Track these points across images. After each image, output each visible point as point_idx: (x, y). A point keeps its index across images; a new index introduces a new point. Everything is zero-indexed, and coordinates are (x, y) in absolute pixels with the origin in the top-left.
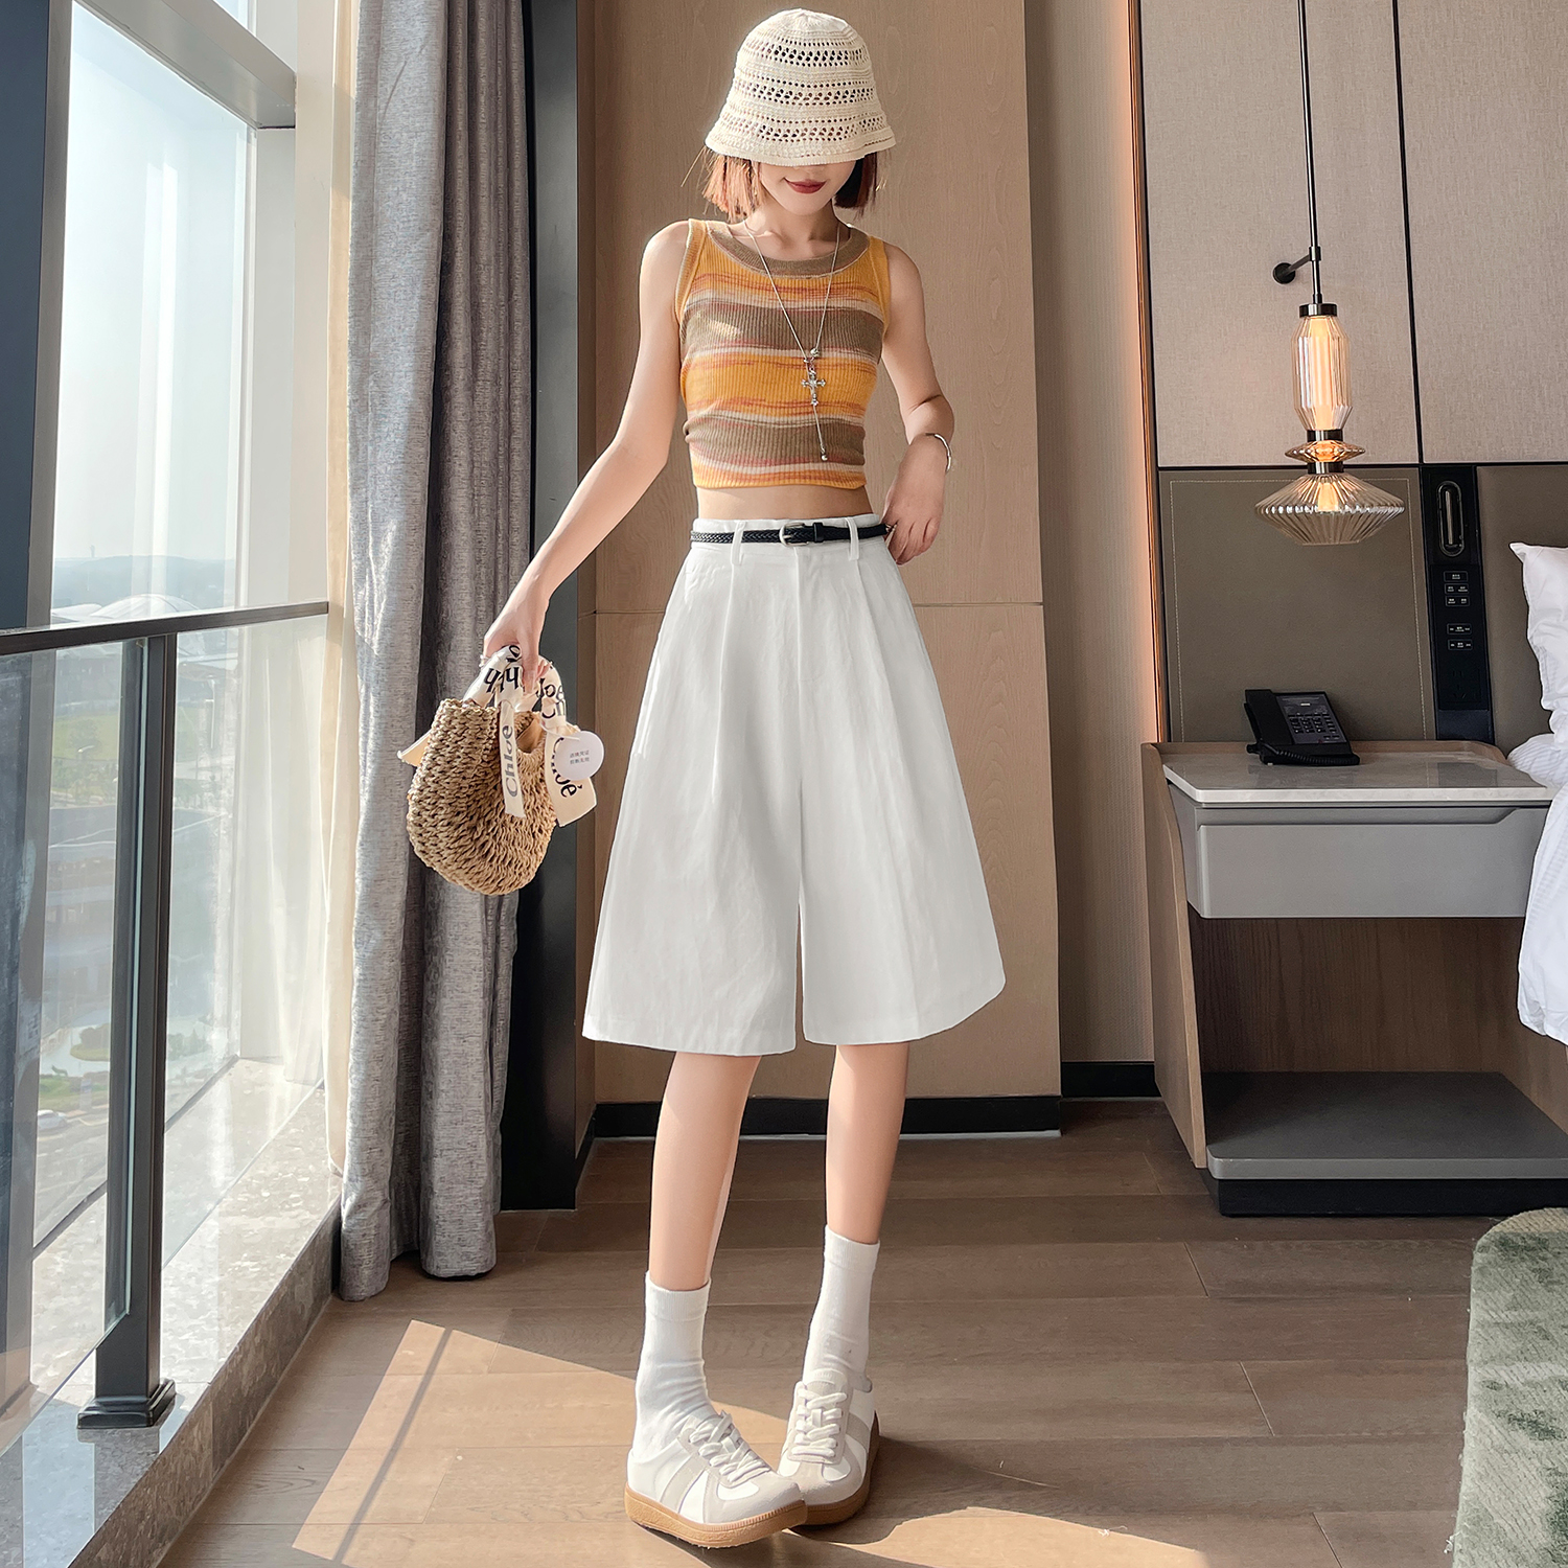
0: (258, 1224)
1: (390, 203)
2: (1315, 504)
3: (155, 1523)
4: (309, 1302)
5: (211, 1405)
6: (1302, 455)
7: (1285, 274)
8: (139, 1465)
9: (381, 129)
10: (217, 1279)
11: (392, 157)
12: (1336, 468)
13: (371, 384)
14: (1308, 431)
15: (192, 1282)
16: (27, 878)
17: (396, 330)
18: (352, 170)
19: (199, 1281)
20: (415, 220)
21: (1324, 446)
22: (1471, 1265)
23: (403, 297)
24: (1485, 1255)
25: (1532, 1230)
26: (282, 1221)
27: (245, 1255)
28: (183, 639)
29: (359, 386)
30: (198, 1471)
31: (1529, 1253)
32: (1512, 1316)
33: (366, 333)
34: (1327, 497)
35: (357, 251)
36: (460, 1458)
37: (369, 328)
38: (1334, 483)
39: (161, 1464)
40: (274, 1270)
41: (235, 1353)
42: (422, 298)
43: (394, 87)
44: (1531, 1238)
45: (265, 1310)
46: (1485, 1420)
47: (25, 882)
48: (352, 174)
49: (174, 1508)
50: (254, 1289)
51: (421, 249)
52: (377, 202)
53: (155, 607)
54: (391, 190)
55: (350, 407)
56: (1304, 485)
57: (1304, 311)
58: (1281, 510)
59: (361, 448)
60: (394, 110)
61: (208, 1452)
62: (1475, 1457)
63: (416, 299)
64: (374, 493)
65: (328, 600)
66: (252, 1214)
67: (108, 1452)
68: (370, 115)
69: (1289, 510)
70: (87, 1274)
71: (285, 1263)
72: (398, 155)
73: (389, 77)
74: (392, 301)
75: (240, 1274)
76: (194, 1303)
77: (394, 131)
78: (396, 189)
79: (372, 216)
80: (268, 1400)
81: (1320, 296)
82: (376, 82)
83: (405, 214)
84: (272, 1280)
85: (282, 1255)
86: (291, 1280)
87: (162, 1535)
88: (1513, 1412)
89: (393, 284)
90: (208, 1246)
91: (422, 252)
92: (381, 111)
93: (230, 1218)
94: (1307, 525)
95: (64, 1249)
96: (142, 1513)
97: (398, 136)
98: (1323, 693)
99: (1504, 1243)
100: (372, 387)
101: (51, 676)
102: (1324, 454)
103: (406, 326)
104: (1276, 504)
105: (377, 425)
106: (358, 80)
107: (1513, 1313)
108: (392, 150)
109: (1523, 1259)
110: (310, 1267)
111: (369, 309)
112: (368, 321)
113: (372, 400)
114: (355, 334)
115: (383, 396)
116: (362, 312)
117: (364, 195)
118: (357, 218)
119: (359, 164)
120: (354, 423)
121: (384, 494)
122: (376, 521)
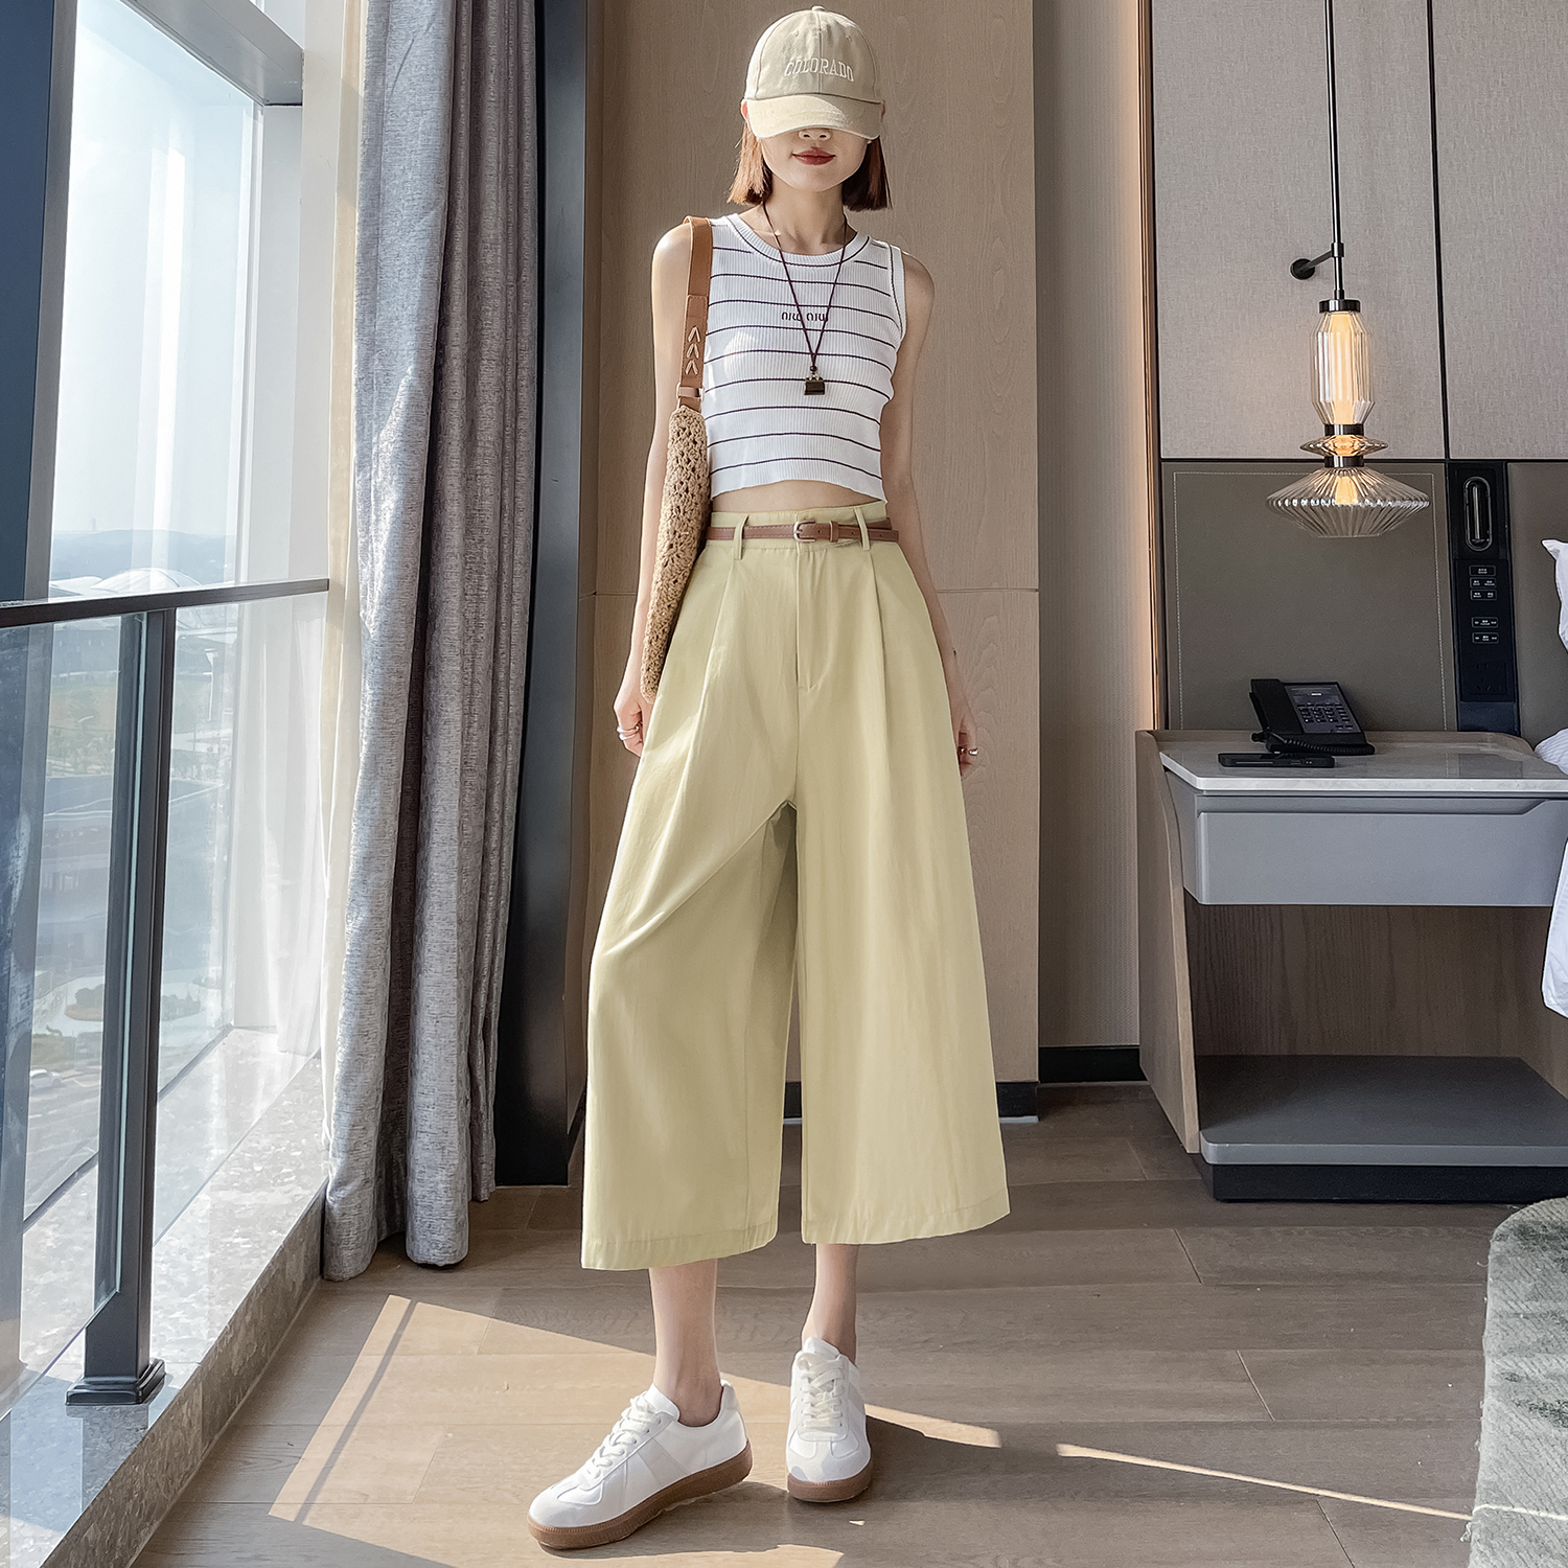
0: (250, 1199)
1: (396, 182)
2: (1333, 497)
3: (143, 1502)
4: (300, 1280)
5: (201, 1384)
6: (1319, 448)
7: (1303, 270)
8: (127, 1441)
9: (389, 108)
10: (208, 1255)
11: (399, 135)
12: (1356, 462)
13: (376, 363)
14: (1326, 425)
15: (183, 1259)
16: (21, 853)
17: (400, 308)
18: (360, 149)
19: (190, 1257)
20: (419, 199)
21: (1343, 441)
22: (1488, 1254)
23: (406, 275)
24: (1502, 1243)
25: (1554, 1218)
26: (275, 1197)
27: (237, 1231)
28: (183, 615)
29: (365, 363)
30: (186, 1447)
31: (1551, 1242)
32: (1534, 1307)
33: (371, 312)
34: (1346, 491)
35: (364, 230)
36: (450, 1435)
37: (375, 307)
38: (1354, 477)
39: (149, 1440)
40: (265, 1247)
41: (225, 1333)
42: (426, 276)
43: (402, 66)
44: (1553, 1227)
45: (256, 1287)
46: (1504, 1408)
47: (18, 857)
48: (360, 153)
49: (162, 1487)
50: (245, 1267)
51: (424, 228)
52: (384, 181)
53: (155, 581)
54: (397, 169)
55: (356, 385)
56: (1319, 479)
57: (1324, 307)
58: (1295, 502)
59: (367, 426)
60: (401, 88)
61: (197, 1428)
62: (1493, 1444)
63: (419, 277)
64: (376, 472)
65: (329, 577)
66: (244, 1189)
67: (97, 1428)
68: (378, 93)
69: (1304, 502)
70: (77, 1248)
71: (277, 1239)
72: (404, 133)
73: (397, 55)
74: (395, 280)
75: (231, 1251)
76: (184, 1279)
77: (402, 109)
78: (402, 168)
79: (379, 195)
80: (258, 1379)
81: (1342, 292)
82: (385, 60)
83: (409, 192)
84: (263, 1257)
85: (274, 1232)
86: (281, 1257)
87: (150, 1513)
88: (1535, 1402)
89: (397, 263)
90: (200, 1221)
91: (425, 230)
92: (389, 89)
93: (221, 1193)
94: (1324, 518)
95: (52, 1223)
96: (130, 1492)
97: (405, 114)
98: (1336, 683)
99: (1523, 1232)
100: (377, 365)
101: (48, 649)
102: (1343, 448)
103: (408, 304)
104: (1290, 496)
105: (381, 403)
106: (367, 58)
107: (1534, 1303)
108: (399, 128)
109: (1544, 1248)
110: (301, 1244)
111: (375, 288)
112: (374, 300)
113: (377, 378)
114: (361, 313)
115: (387, 375)
116: (368, 291)
117: (371, 174)
118: (364, 197)
119: (366, 143)
120: (359, 401)
121: (385, 472)
122: (377, 500)
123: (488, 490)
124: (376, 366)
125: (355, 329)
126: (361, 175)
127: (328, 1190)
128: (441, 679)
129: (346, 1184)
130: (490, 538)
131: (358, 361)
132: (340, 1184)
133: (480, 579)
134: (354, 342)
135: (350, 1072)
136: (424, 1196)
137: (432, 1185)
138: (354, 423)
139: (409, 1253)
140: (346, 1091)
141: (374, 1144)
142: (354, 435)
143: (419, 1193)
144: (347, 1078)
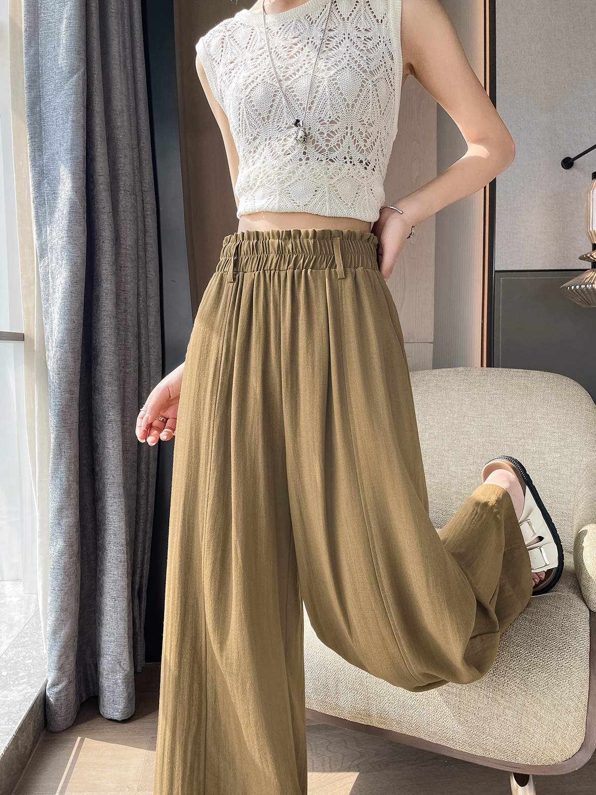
1: (50, 56)
11: (50, 23)
13: (46, 186)
17: (58, 146)
20: (66, 66)
23: (61, 122)
29: (38, 186)
33: (40, 150)
37: (41, 147)
42: (73, 121)
48: (24, 37)
52: (41, 57)
54: (49, 47)
55: (34, 202)
63: (69, 122)
64: (51, 260)
65: (24, 333)
72: (53, 20)
74: (55, 127)
78: (53, 46)
79: (39, 66)
89: (54, 114)
91: (71, 89)
97: (53, 6)
103: (64, 142)
105: (51, 213)
111: (41, 133)
112: (41, 142)
113: (47, 196)
114: (33, 151)
115: (54, 193)
116: (37, 135)
117: (32, 52)
118: (28, 68)
119: (28, 30)
120: (37, 213)
121: (57, 259)
122: (53, 278)
123: (129, 278)
124: (46, 188)
125: (30, 163)
126: (26, 53)
127: (47, 688)
128: (104, 395)
129: (57, 684)
130: (132, 309)
131: (34, 186)
132: (54, 685)
133: (127, 335)
134: (30, 173)
135: (56, 630)
136: (110, 686)
137: (114, 680)
138: (34, 228)
139: (102, 713)
140: (55, 639)
141: (73, 664)
142: (35, 236)
143: (106, 684)
144: (55, 632)
